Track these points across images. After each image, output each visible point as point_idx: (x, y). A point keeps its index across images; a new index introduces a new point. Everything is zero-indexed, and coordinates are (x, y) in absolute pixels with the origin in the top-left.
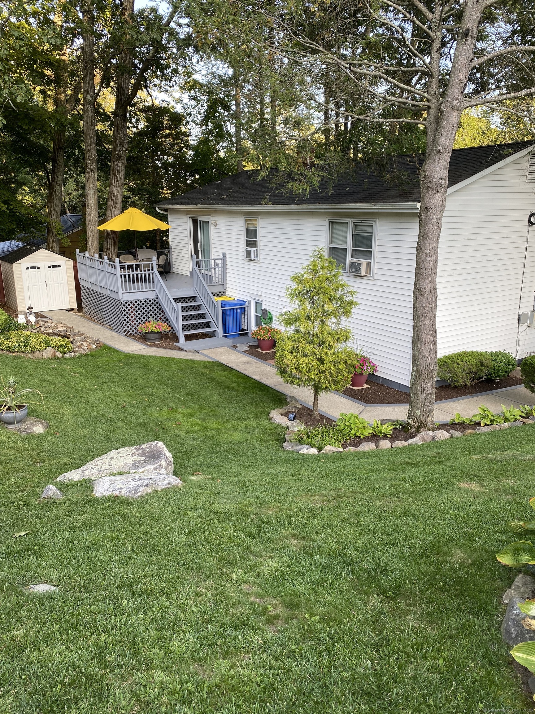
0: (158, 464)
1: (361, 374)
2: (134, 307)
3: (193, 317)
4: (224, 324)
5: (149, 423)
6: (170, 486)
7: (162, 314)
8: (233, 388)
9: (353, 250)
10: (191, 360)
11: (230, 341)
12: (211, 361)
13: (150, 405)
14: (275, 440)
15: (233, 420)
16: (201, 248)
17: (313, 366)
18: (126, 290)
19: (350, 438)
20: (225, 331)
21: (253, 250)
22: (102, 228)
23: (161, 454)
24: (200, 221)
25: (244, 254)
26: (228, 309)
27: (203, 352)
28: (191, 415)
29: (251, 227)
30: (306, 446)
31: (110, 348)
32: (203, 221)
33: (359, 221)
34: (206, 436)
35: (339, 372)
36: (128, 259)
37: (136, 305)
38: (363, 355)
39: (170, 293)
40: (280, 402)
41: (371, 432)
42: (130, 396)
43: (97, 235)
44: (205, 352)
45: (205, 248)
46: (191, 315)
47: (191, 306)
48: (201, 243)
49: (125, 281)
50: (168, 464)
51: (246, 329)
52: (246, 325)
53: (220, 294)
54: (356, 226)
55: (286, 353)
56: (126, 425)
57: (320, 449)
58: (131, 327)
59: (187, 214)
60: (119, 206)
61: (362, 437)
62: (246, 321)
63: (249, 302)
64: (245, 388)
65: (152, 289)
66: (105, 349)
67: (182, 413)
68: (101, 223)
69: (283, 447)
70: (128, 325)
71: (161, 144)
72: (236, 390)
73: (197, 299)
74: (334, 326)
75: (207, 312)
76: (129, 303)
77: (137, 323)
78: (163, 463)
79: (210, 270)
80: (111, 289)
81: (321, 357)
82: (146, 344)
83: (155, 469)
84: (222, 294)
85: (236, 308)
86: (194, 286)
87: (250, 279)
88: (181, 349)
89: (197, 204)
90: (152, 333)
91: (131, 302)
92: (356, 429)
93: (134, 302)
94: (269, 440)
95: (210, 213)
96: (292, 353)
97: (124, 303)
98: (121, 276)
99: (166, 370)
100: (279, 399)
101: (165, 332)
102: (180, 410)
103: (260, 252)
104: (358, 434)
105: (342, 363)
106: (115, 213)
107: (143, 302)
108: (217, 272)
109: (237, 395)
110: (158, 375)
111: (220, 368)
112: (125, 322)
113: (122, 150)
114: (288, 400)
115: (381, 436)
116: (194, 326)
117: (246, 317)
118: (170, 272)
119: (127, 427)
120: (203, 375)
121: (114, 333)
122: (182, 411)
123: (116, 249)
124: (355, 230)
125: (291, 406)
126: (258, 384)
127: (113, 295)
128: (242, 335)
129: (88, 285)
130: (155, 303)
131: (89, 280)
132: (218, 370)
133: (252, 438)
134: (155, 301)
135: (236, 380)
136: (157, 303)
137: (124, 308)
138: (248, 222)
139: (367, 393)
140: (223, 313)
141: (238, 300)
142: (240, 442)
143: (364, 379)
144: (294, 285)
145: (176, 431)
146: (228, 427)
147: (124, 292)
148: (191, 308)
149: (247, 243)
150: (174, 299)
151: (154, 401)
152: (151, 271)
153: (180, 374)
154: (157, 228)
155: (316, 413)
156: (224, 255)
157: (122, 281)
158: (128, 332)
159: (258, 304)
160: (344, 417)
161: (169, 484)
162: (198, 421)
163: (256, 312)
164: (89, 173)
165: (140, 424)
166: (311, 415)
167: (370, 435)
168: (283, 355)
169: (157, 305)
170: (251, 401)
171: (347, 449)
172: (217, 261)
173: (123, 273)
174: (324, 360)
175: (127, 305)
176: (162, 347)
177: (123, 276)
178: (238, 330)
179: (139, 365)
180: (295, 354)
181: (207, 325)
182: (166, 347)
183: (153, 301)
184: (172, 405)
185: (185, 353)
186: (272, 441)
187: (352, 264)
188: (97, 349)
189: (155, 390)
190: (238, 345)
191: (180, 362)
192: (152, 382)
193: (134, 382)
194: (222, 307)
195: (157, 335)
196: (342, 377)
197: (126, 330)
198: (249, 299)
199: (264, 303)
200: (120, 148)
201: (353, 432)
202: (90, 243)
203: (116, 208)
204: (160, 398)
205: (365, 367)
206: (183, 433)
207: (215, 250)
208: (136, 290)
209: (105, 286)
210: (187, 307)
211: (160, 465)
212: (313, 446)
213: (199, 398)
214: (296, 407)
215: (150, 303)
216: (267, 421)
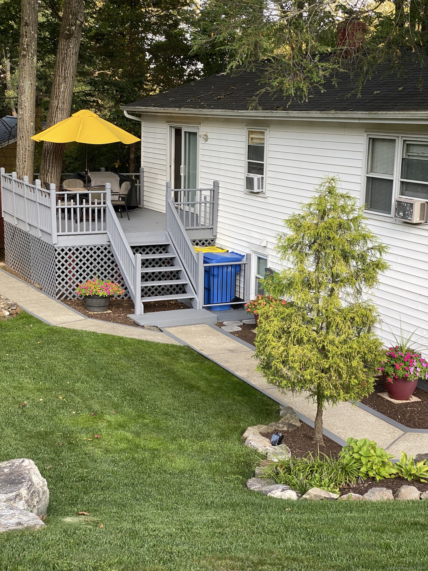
0: (14, 494)
1: (405, 379)
2: (74, 257)
3: (163, 276)
4: (208, 289)
5: (53, 433)
6: (20, 527)
7: (116, 269)
8: (198, 389)
9: (402, 182)
10: (147, 342)
11: (212, 316)
12: (178, 344)
13: (64, 405)
14: (240, 474)
15: (184, 437)
16: (185, 172)
17: (310, 360)
18: (63, 231)
19: (358, 478)
20: (208, 299)
21: (256, 177)
22: (38, 138)
23: (23, 478)
24: (185, 132)
25: (244, 183)
26: (214, 266)
27: (168, 330)
28: (122, 426)
29: (256, 142)
30: (281, 487)
31: (31, 317)
32: (189, 133)
33: (412, 137)
34: (134, 458)
35: (352, 372)
36: (75, 186)
37: (77, 253)
38: (412, 347)
39: (127, 238)
40: (268, 415)
41: (394, 471)
42: (38, 390)
43: (32, 148)
44: (172, 330)
45: (191, 171)
46: (160, 273)
47: (160, 259)
48: (185, 164)
49: (63, 218)
50: (33, 493)
51: (242, 297)
52: (242, 291)
53: (206, 243)
54: (408, 146)
55: (270, 336)
56: (16, 434)
57: (302, 491)
58: (67, 286)
59: (167, 122)
60: (67, 106)
61: (378, 478)
62: (242, 285)
63: (248, 256)
64: (219, 389)
65: (102, 231)
66: (22, 318)
67: (107, 422)
68: (38, 129)
69: (246, 486)
70: (63, 283)
71: (143, 16)
72: (203, 392)
73: (169, 249)
74: (351, 300)
75: (183, 269)
76: (66, 250)
77: (77, 282)
78: (24, 491)
79: (193, 205)
80: (42, 228)
81: (323, 346)
82: (85, 314)
83: (9, 500)
84: (209, 244)
85: (227, 266)
86: (166, 230)
87: (250, 222)
88: (136, 324)
89: (180, 107)
90: (96, 297)
91: (70, 250)
92: (369, 466)
93: (73, 250)
94: (230, 473)
95: (198, 120)
96: (280, 337)
97: (59, 251)
98: (57, 209)
99: (103, 355)
100: (267, 410)
101: (119, 296)
102: (108, 417)
103: (267, 181)
104: (371, 474)
105: (357, 358)
106: (60, 116)
107: (88, 250)
108: (203, 208)
109: (203, 399)
110: (90, 361)
111: (187, 356)
112: (60, 280)
113: (75, 24)
114: (281, 412)
115: (409, 479)
116: (163, 289)
117: (242, 280)
118: (137, 207)
119: (18, 436)
120: (159, 365)
121: (42, 295)
122: (110, 419)
123: (59, 170)
124: (407, 152)
125: (282, 423)
126: (241, 385)
127: (45, 239)
128: (235, 307)
129: (14, 222)
130: (106, 252)
131: (15, 215)
132: (185, 359)
133: (202, 468)
134: (106, 249)
135: (208, 376)
136: (109, 252)
137: (59, 258)
138: (251, 136)
139: (414, 411)
140: (205, 271)
141: (233, 252)
142: (182, 472)
143: (411, 387)
144: (291, 233)
145: (89, 448)
146: (172, 447)
147: (60, 233)
148: (160, 263)
149: (249, 167)
150: (133, 248)
151: (73, 400)
152: (102, 205)
153: (123, 362)
154: (118, 141)
155: (319, 436)
156: (216, 184)
157: (58, 218)
158: (63, 294)
159: (261, 261)
160: (352, 444)
161: (19, 524)
162: (128, 434)
163: (259, 273)
164: (24, 56)
165: (39, 434)
166: (311, 439)
167: (393, 476)
168: (265, 340)
169: (109, 256)
170: (222, 410)
171: (345, 496)
172: (203, 192)
173: (60, 206)
174: (329, 351)
175: (63, 254)
176: (107, 319)
177: (60, 210)
178: (228, 300)
179: (65, 344)
180: (283, 340)
181: (182, 289)
182: (114, 320)
183: (102, 249)
184: (97, 407)
185: (141, 330)
186: (235, 474)
187: (399, 203)
188: (10, 317)
189: (78, 384)
190: (225, 323)
191: (130, 345)
192: (77, 370)
193: (51, 370)
194: (205, 262)
195: (103, 300)
196: (356, 381)
197: (60, 290)
198: (248, 252)
199: (269, 259)
200: (72, 21)
201: (363, 469)
202: (21, 159)
203: (62, 110)
204: (82, 396)
205: (412, 369)
206: (98, 452)
207: (203, 175)
208: (79, 232)
209: (35, 224)
210: (154, 260)
211: (17, 496)
212: (293, 487)
213: (141, 399)
214: (290, 425)
215: (98, 252)
216: (237, 443)
